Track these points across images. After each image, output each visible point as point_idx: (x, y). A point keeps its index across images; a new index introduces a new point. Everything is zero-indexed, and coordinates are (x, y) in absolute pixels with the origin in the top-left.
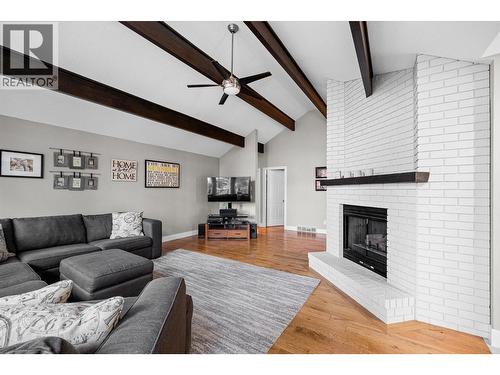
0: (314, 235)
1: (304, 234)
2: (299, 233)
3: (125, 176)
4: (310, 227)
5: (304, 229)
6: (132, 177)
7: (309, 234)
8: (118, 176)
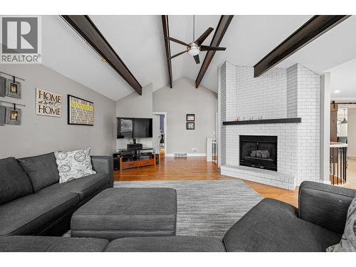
0: (186, 158)
1: (179, 158)
2: (176, 158)
3: (51, 110)
4: (184, 153)
5: (179, 155)
6: (58, 112)
7: (182, 158)
8: (44, 109)
